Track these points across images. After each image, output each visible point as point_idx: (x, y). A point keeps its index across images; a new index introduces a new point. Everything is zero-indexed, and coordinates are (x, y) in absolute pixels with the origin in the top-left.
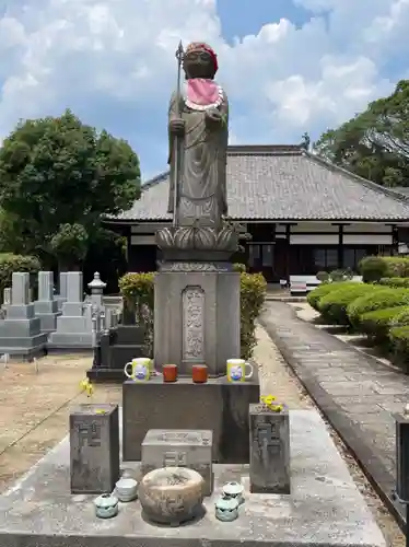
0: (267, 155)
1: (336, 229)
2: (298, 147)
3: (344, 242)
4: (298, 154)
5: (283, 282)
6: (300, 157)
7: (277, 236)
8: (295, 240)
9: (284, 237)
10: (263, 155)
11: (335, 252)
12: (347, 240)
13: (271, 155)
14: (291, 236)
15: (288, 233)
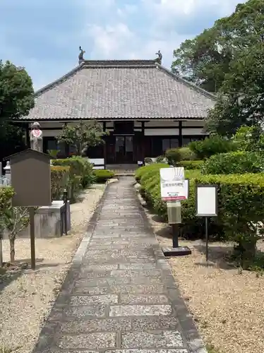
0: (130, 68)
1: (177, 125)
2: (153, 62)
3: (183, 134)
4: (152, 67)
5: (140, 163)
6: (154, 69)
7: (135, 130)
8: (148, 133)
9: (140, 130)
10: (127, 68)
11: (177, 140)
12: (185, 132)
13: (133, 68)
14: (145, 130)
15: (143, 128)
